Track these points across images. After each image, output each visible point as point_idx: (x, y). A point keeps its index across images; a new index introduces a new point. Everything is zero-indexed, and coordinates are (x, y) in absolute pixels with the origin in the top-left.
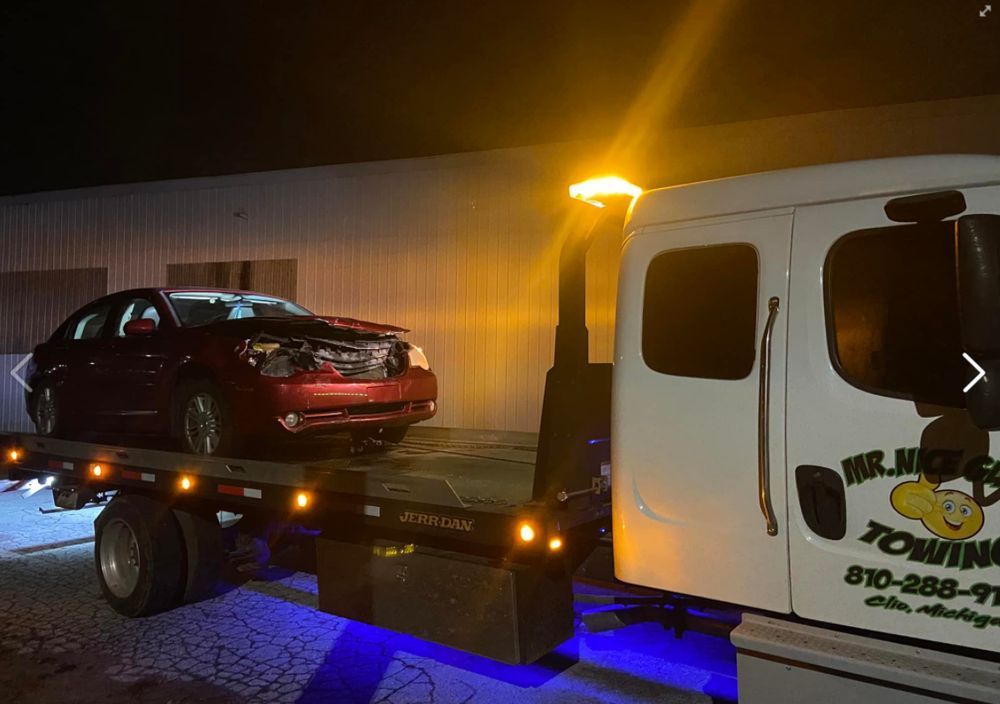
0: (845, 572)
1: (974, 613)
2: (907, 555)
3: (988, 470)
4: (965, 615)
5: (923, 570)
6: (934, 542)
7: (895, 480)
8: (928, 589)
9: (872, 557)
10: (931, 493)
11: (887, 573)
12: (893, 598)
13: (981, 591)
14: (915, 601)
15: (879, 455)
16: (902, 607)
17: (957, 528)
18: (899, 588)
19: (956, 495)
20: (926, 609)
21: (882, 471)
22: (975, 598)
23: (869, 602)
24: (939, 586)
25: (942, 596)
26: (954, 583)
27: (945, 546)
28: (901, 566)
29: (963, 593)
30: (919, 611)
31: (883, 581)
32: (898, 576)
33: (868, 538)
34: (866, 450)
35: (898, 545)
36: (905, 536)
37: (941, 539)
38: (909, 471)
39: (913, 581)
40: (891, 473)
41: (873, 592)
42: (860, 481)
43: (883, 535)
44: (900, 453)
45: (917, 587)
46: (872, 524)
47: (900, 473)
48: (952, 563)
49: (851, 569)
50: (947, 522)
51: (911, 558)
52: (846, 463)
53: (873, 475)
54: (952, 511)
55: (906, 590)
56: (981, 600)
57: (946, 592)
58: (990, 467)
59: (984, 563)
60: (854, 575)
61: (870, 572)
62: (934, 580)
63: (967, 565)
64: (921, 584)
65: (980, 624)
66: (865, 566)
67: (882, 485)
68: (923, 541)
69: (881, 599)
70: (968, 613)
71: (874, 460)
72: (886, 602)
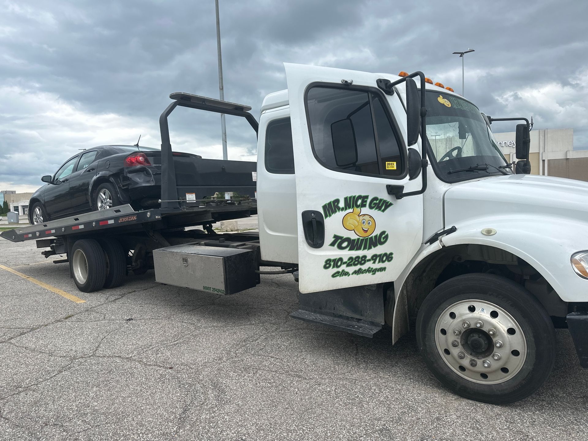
0: (324, 264)
1: (372, 268)
2: (348, 248)
3: (377, 203)
4: (369, 270)
5: (354, 253)
6: (358, 239)
7: (344, 213)
8: (356, 263)
9: (335, 253)
10: (358, 217)
11: (341, 259)
12: (343, 271)
13: (374, 258)
14: (351, 269)
15: (337, 201)
16: (347, 274)
17: (366, 231)
18: (345, 265)
19: (366, 216)
20: (355, 272)
21: (339, 209)
22: (372, 261)
23: (334, 276)
24: (360, 260)
25: (362, 264)
26: (365, 257)
27: (362, 240)
28: (346, 254)
29: (369, 260)
30: (353, 274)
31: (339, 264)
32: (345, 260)
33: (333, 244)
34: (332, 200)
35: (345, 244)
36: (348, 239)
37: (361, 238)
38: (349, 208)
39: (351, 260)
40: (342, 209)
41: (336, 270)
42: (330, 216)
43: (339, 241)
44: (346, 199)
45: (352, 263)
47: (346, 209)
48: (365, 248)
49: (326, 261)
50: (363, 230)
51: (350, 250)
52: (324, 207)
53: (336, 212)
54: (365, 224)
55: (348, 265)
56: (374, 263)
57: (363, 262)
59: (375, 246)
60: (328, 264)
61: (334, 260)
62: (358, 257)
63: (370, 248)
64: (354, 261)
65: (374, 272)
66: (332, 258)
67: (339, 216)
68: (354, 240)
69: (338, 272)
70: (370, 269)
72: (340, 274)
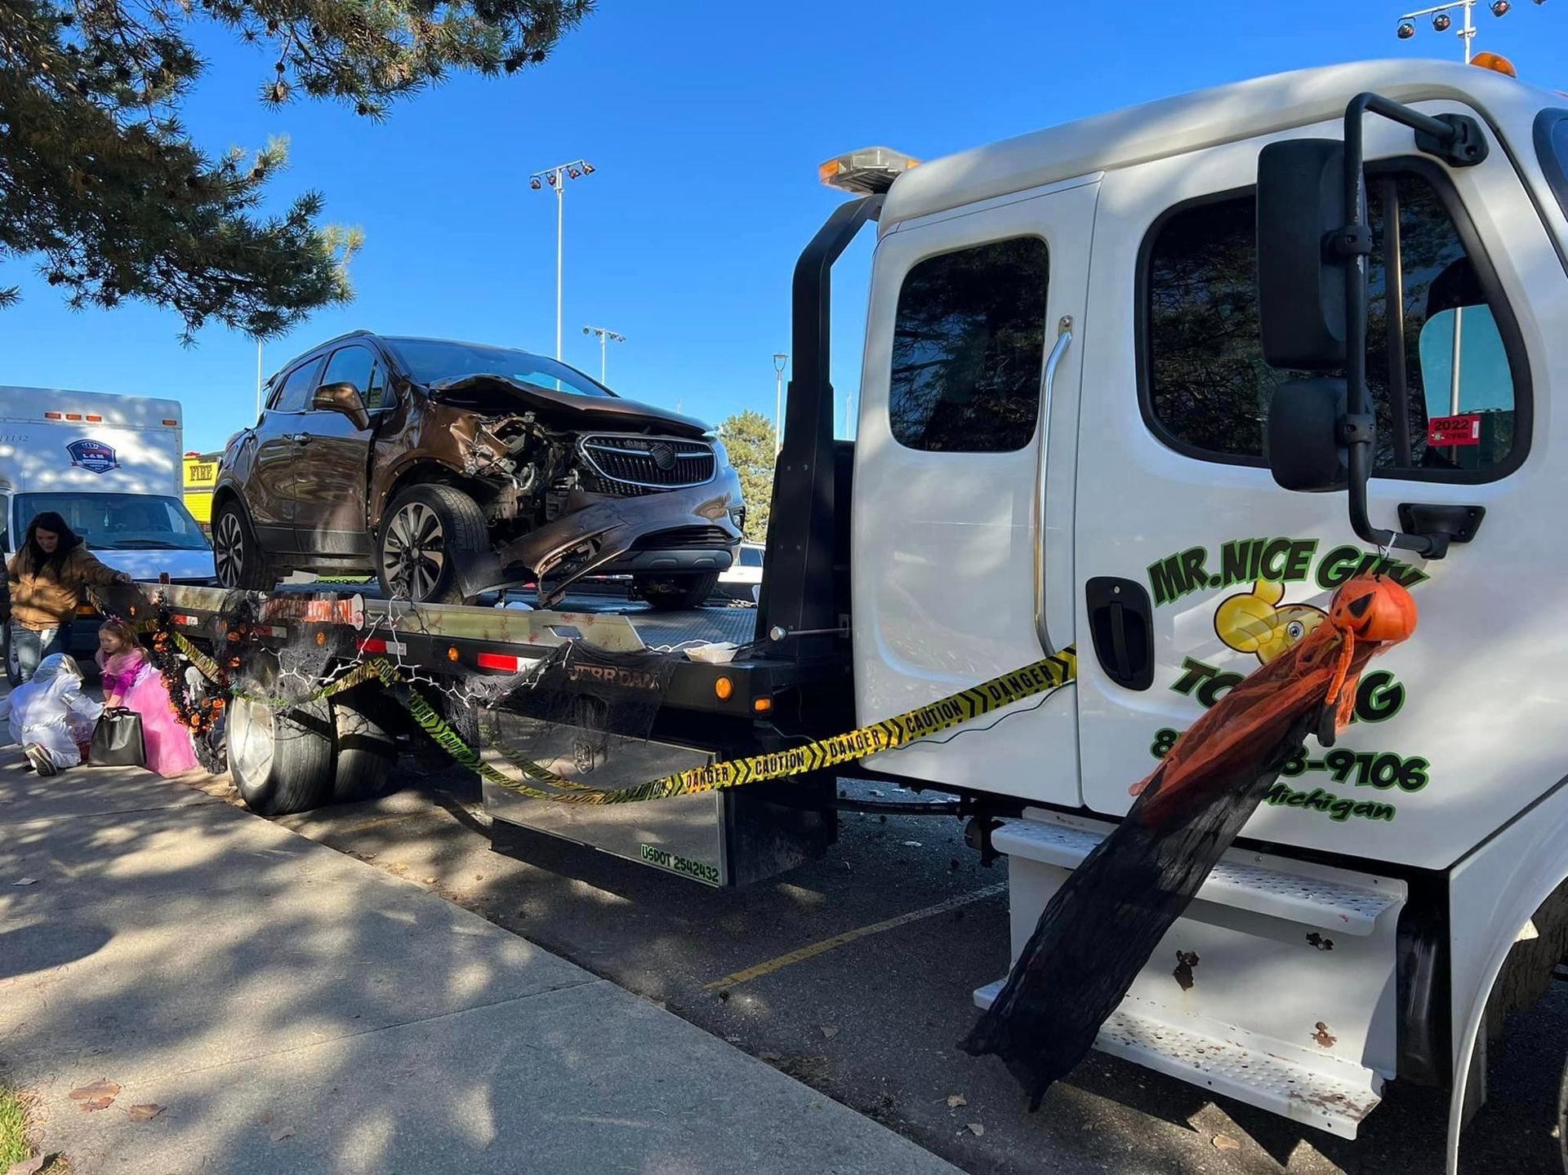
46: (1189, 663)
58: (1355, 564)
71: (1193, 562)
